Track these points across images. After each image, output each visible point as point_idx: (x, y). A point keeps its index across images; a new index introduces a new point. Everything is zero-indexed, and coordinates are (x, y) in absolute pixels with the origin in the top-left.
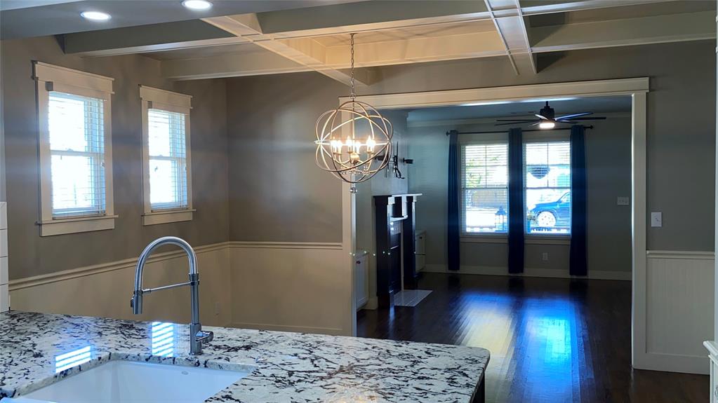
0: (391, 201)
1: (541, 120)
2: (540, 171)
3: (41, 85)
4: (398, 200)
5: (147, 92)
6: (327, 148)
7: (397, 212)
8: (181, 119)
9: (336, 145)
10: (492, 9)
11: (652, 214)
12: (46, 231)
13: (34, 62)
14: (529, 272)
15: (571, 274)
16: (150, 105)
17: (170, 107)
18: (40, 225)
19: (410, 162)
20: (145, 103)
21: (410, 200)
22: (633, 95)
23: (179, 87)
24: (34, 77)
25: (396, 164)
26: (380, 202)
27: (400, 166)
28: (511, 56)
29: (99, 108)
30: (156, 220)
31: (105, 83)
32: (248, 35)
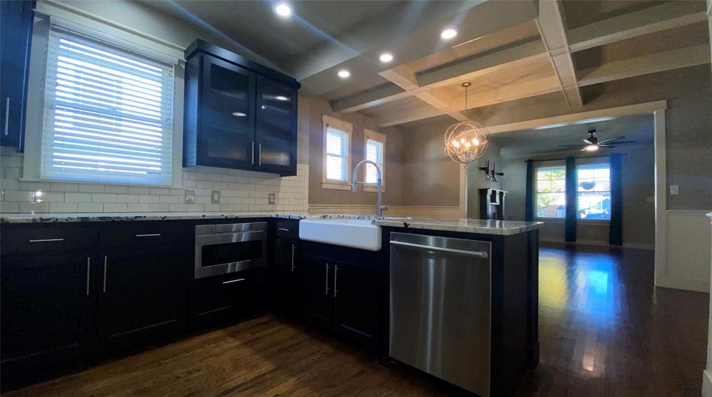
0: (490, 192)
1: (588, 145)
2: (588, 186)
3: (324, 125)
4: (494, 192)
5: (367, 132)
6: (451, 148)
7: (493, 200)
8: (381, 145)
9: (456, 144)
10: (549, 50)
11: (671, 186)
12: (324, 186)
13: (322, 115)
14: (578, 242)
15: (611, 243)
16: (368, 138)
17: (378, 140)
18: (322, 183)
19: (502, 174)
20: (366, 137)
21: (501, 194)
22: (655, 113)
23: (381, 130)
24: (322, 122)
25: (493, 174)
26: (483, 192)
27: (496, 176)
28: (565, 92)
29: (346, 137)
30: (368, 190)
31: (350, 126)
32: (412, 89)
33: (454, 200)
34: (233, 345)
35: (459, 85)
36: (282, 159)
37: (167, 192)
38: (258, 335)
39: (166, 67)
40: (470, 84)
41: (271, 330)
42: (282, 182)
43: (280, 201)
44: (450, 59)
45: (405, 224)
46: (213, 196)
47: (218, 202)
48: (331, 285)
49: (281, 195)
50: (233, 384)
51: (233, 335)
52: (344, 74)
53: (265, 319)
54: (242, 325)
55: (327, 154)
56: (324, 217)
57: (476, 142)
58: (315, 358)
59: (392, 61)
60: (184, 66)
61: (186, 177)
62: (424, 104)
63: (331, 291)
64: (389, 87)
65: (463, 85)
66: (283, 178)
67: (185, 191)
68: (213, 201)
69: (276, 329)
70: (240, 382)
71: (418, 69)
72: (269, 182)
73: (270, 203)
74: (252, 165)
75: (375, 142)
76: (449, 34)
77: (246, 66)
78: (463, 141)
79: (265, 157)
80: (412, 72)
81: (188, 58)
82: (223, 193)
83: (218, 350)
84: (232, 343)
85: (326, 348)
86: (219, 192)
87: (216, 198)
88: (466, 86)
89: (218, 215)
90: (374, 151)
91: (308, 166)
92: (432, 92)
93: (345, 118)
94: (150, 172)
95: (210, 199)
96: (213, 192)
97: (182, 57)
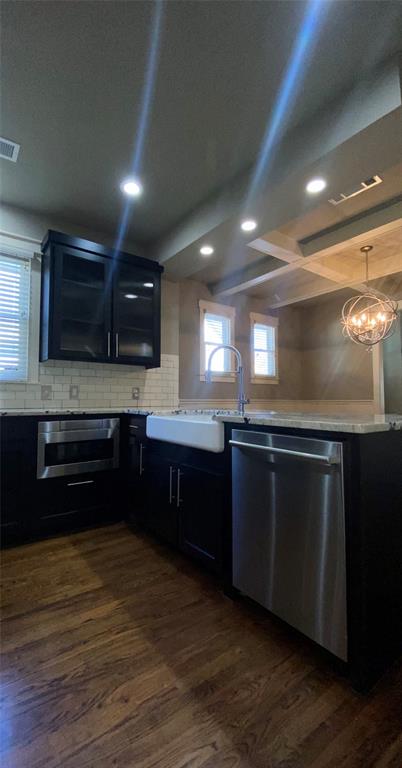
3: (201, 310)
5: (253, 315)
8: (272, 330)
9: (355, 322)
12: (201, 379)
13: (198, 300)
16: (255, 322)
17: (266, 323)
18: (199, 376)
20: (252, 321)
23: (272, 313)
24: (198, 307)
29: (229, 323)
30: (258, 382)
31: (233, 311)
32: (295, 261)
33: (366, 393)
34: (72, 554)
35: (356, 250)
36: (145, 350)
37: (23, 388)
38: (101, 546)
39: (23, 262)
40: (371, 247)
41: (115, 542)
42: (148, 375)
43: (147, 396)
44: (338, 219)
45: (245, 419)
46: (71, 391)
47: (76, 397)
48: (175, 493)
49: (146, 389)
50: (50, 600)
51: (75, 544)
52: (207, 251)
53: (117, 527)
54: (88, 533)
55: (205, 343)
56: (177, 413)
57: (382, 317)
58: (152, 579)
59: (256, 229)
60: (40, 260)
61: (42, 372)
62: (316, 278)
63: (175, 500)
64: (269, 262)
65: (362, 250)
66: (149, 370)
67: (42, 387)
68: (71, 397)
69: (124, 539)
70: (58, 599)
71: (301, 236)
72: (134, 374)
73: (134, 398)
74: (107, 356)
75: (265, 327)
76: (316, 186)
77: (103, 253)
78: (364, 317)
79: (123, 349)
80: (293, 240)
81: (43, 251)
82: (82, 387)
83: (53, 558)
84: (72, 552)
85: (170, 568)
86: (77, 387)
87: (74, 393)
88: (366, 251)
89: (75, 410)
90: (263, 338)
91: (177, 357)
92: (323, 261)
93: (225, 301)
94: (7, 368)
95: (68, 394)
96: (71, 388)
97: (38, 250)
